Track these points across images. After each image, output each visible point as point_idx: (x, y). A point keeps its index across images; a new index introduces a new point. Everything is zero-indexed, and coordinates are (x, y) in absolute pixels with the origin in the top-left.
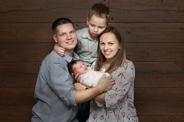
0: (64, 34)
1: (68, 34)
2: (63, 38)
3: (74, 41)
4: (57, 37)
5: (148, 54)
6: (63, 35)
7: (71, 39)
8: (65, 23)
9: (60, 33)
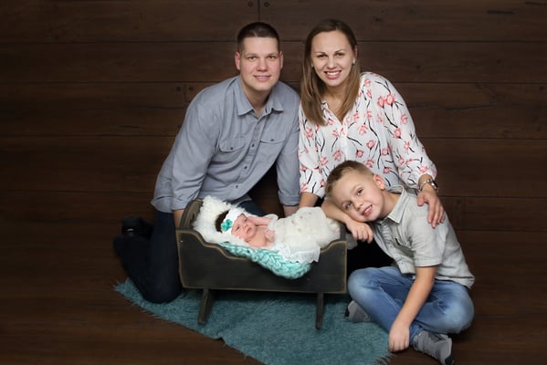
0: (254, 57)
1: (262, 59)
2: (249, 66)
3: (271, 78)
4: (240, 59)
5: (418, 67)
6: (252, 58)
7: (266, 71)
8: (262, 35)
9: (247, 53)
